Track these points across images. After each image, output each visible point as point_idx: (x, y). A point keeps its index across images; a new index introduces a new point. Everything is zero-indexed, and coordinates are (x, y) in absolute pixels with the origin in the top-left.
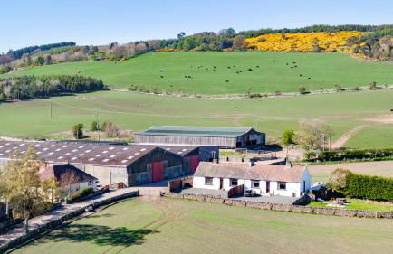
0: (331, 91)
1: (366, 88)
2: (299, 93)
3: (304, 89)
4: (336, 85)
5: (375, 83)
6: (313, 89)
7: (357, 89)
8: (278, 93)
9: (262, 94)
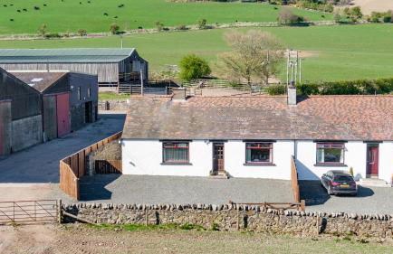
0: (151, 31)
1: (194, 27)
2: (110, 34)
3: (117, 28)
4: (158, 24)
5: (205, 21)
6: (130, 29)
7: (183, 29)
8: (83, 33)
9: (61, 34)
